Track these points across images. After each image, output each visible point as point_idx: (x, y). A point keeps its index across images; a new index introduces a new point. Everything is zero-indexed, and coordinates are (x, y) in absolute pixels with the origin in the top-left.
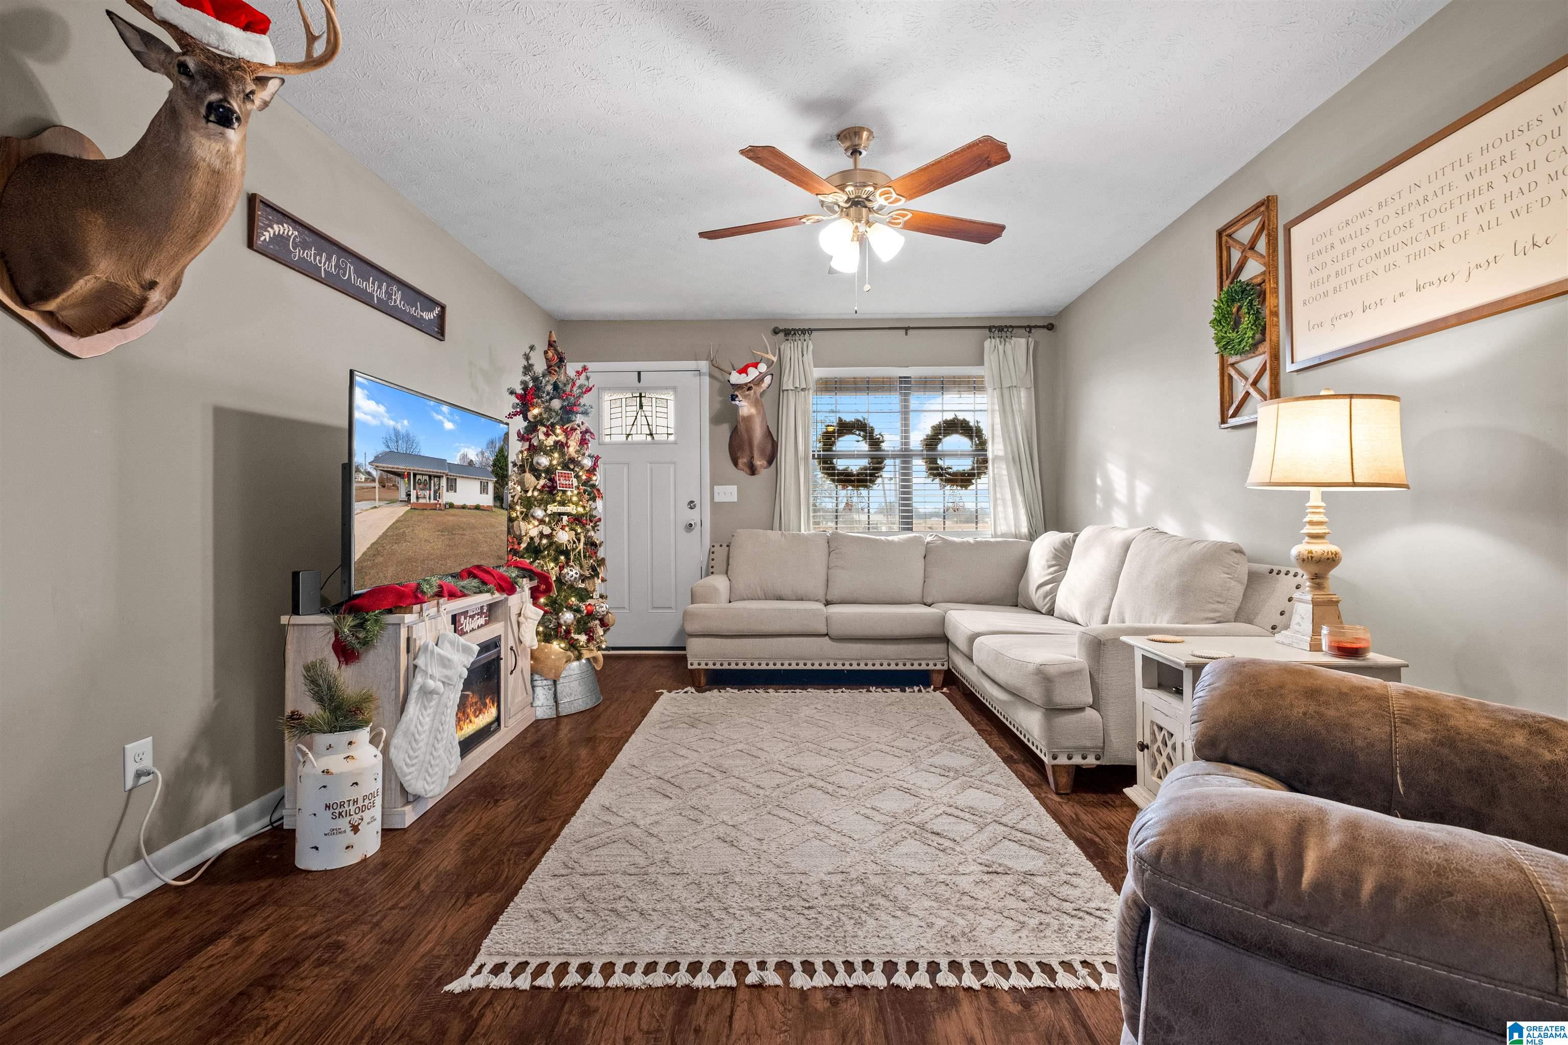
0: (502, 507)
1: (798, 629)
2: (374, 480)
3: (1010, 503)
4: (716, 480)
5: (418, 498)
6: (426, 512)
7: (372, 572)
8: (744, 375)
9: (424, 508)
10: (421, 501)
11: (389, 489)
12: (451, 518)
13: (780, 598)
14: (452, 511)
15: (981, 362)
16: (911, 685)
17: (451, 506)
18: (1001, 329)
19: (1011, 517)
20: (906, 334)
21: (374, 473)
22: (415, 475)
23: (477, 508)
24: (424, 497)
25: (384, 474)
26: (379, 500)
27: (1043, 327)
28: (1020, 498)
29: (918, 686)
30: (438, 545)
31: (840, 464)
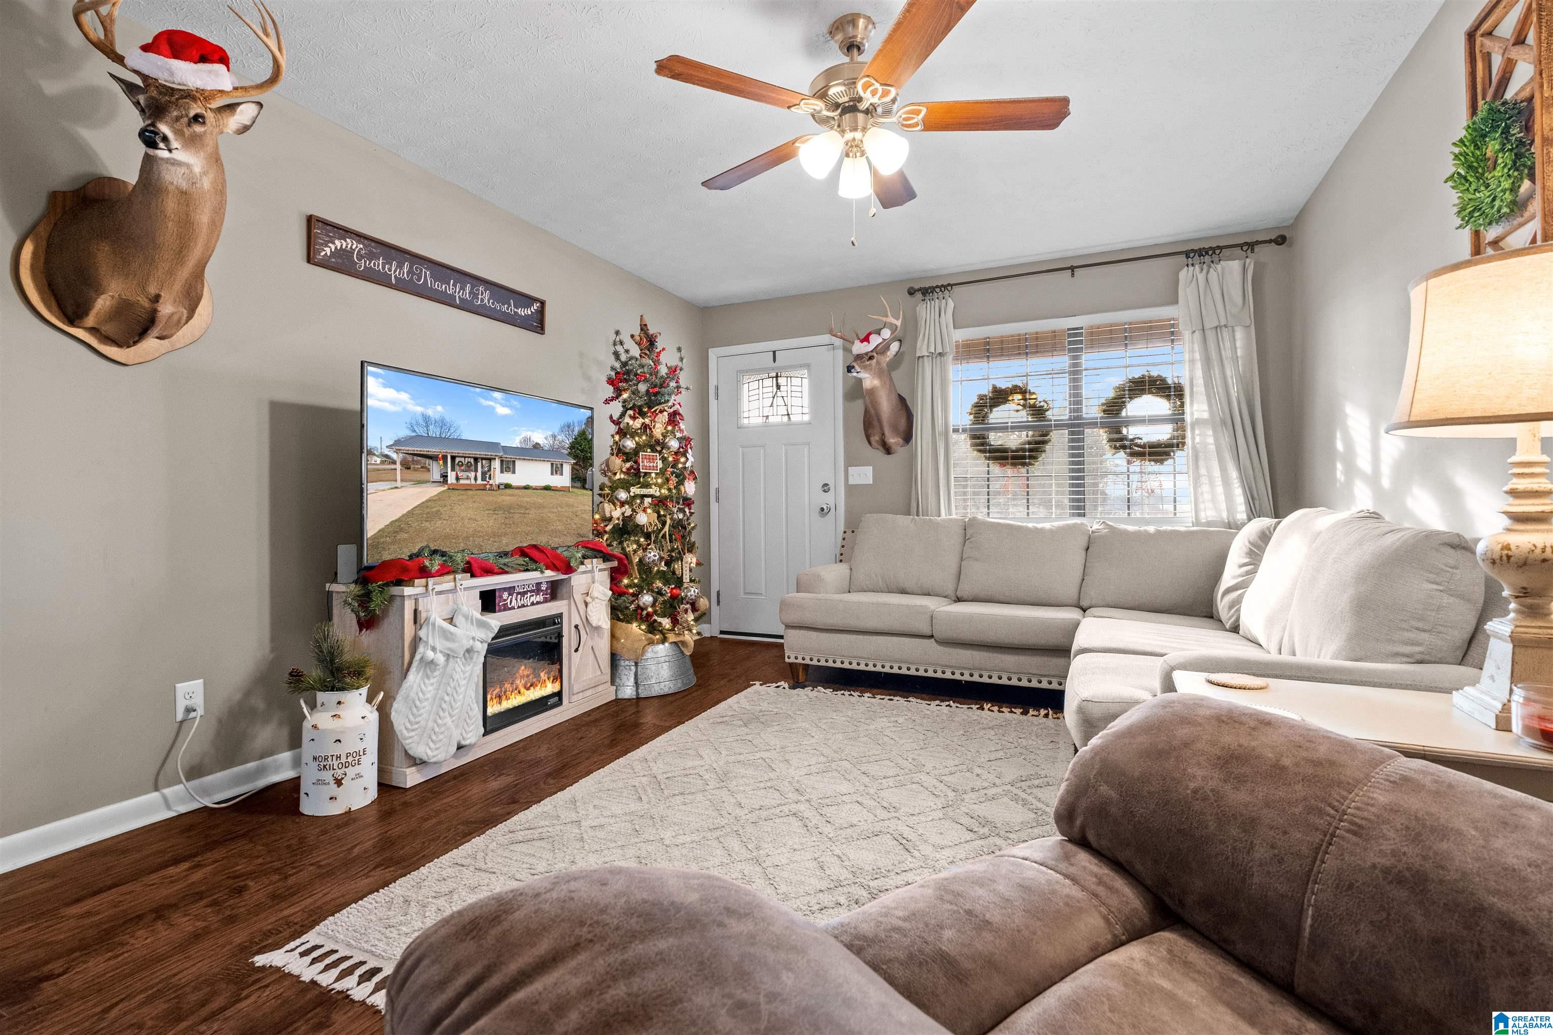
0: (584, 488)
1: (897, 626)
2: (394, 462)
3: (1218, 482)
4: (851, 460)
5: (457, 479)
6: (470, 492)
7: (392, 547)
8: (865, 343)
9: (467, 488)
10: (462, 482)
11: (415, 470)
12: (508, 498)
13: (903, 592)
14: (508, 491)
15: (1175, 301)
16: (1037, 707)
17: (508, 486)
18: (1202, 252)
19: (1222, 498)
20: (1073, 275)
21: (394, 456)
22: (453, 458)
23: (547, 488)
24: (468, 478)
25: (410, 458)
26: (402, 480)
27: (1270, 241)
28: (1234, 474)
29: (1046, 708)
30: (489, 523)
31: (996, 439)
